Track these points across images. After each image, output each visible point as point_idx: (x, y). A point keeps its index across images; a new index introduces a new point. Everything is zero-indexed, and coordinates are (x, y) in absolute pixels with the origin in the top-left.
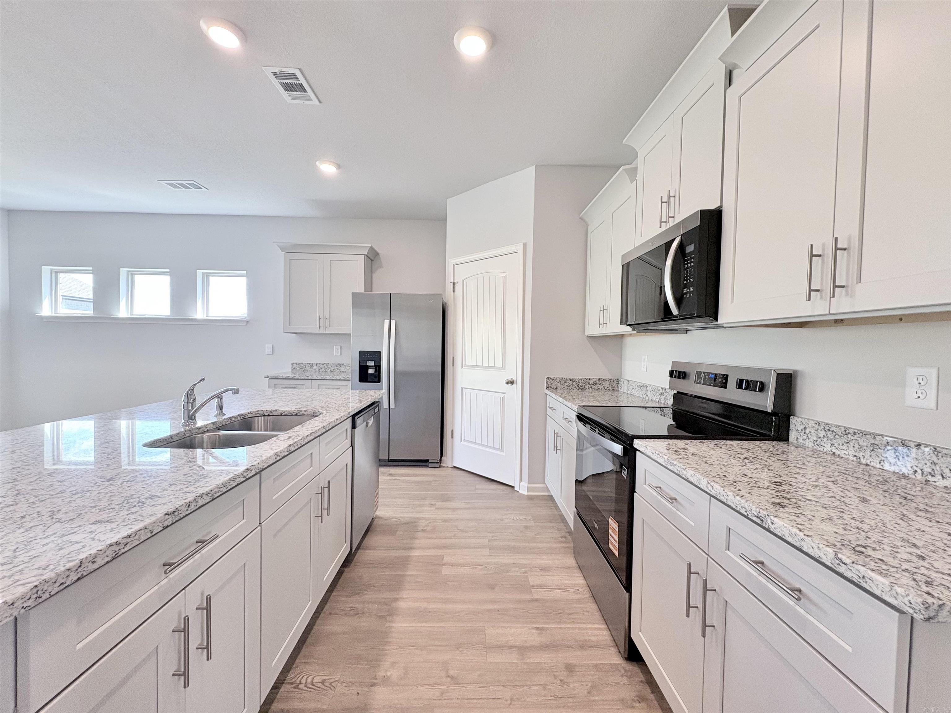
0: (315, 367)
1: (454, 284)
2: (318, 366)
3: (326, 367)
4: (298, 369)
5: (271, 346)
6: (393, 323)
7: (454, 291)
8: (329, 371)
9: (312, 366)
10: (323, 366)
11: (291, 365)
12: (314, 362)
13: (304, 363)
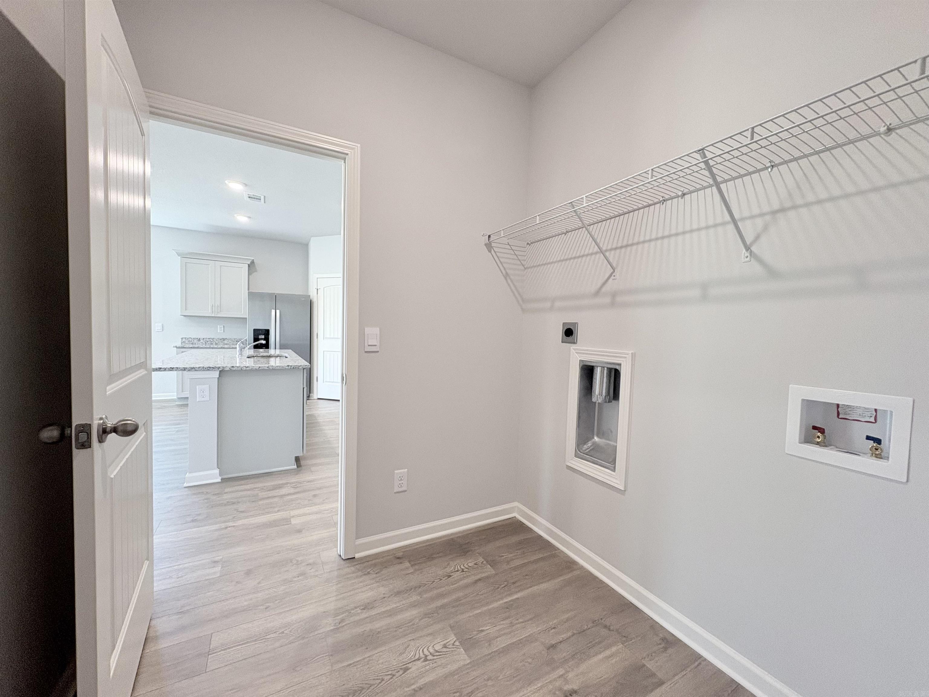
0: (202, 341)
1: (317, 289)
2: (205, 340)
3: (211, 340)
4: (187, 342)
5: (161, 324)
6: (278, 311)
7: (317, 294)
8: (214, 343)
9: (199, 340)
10: (209, 340)
11: (181, 340)
12: (201, 337)
13: (192, 337)
